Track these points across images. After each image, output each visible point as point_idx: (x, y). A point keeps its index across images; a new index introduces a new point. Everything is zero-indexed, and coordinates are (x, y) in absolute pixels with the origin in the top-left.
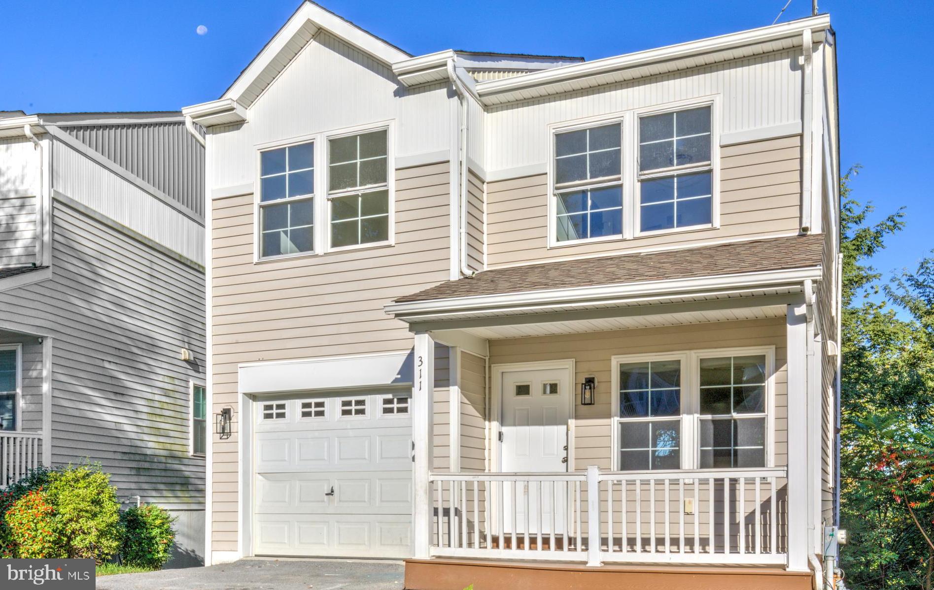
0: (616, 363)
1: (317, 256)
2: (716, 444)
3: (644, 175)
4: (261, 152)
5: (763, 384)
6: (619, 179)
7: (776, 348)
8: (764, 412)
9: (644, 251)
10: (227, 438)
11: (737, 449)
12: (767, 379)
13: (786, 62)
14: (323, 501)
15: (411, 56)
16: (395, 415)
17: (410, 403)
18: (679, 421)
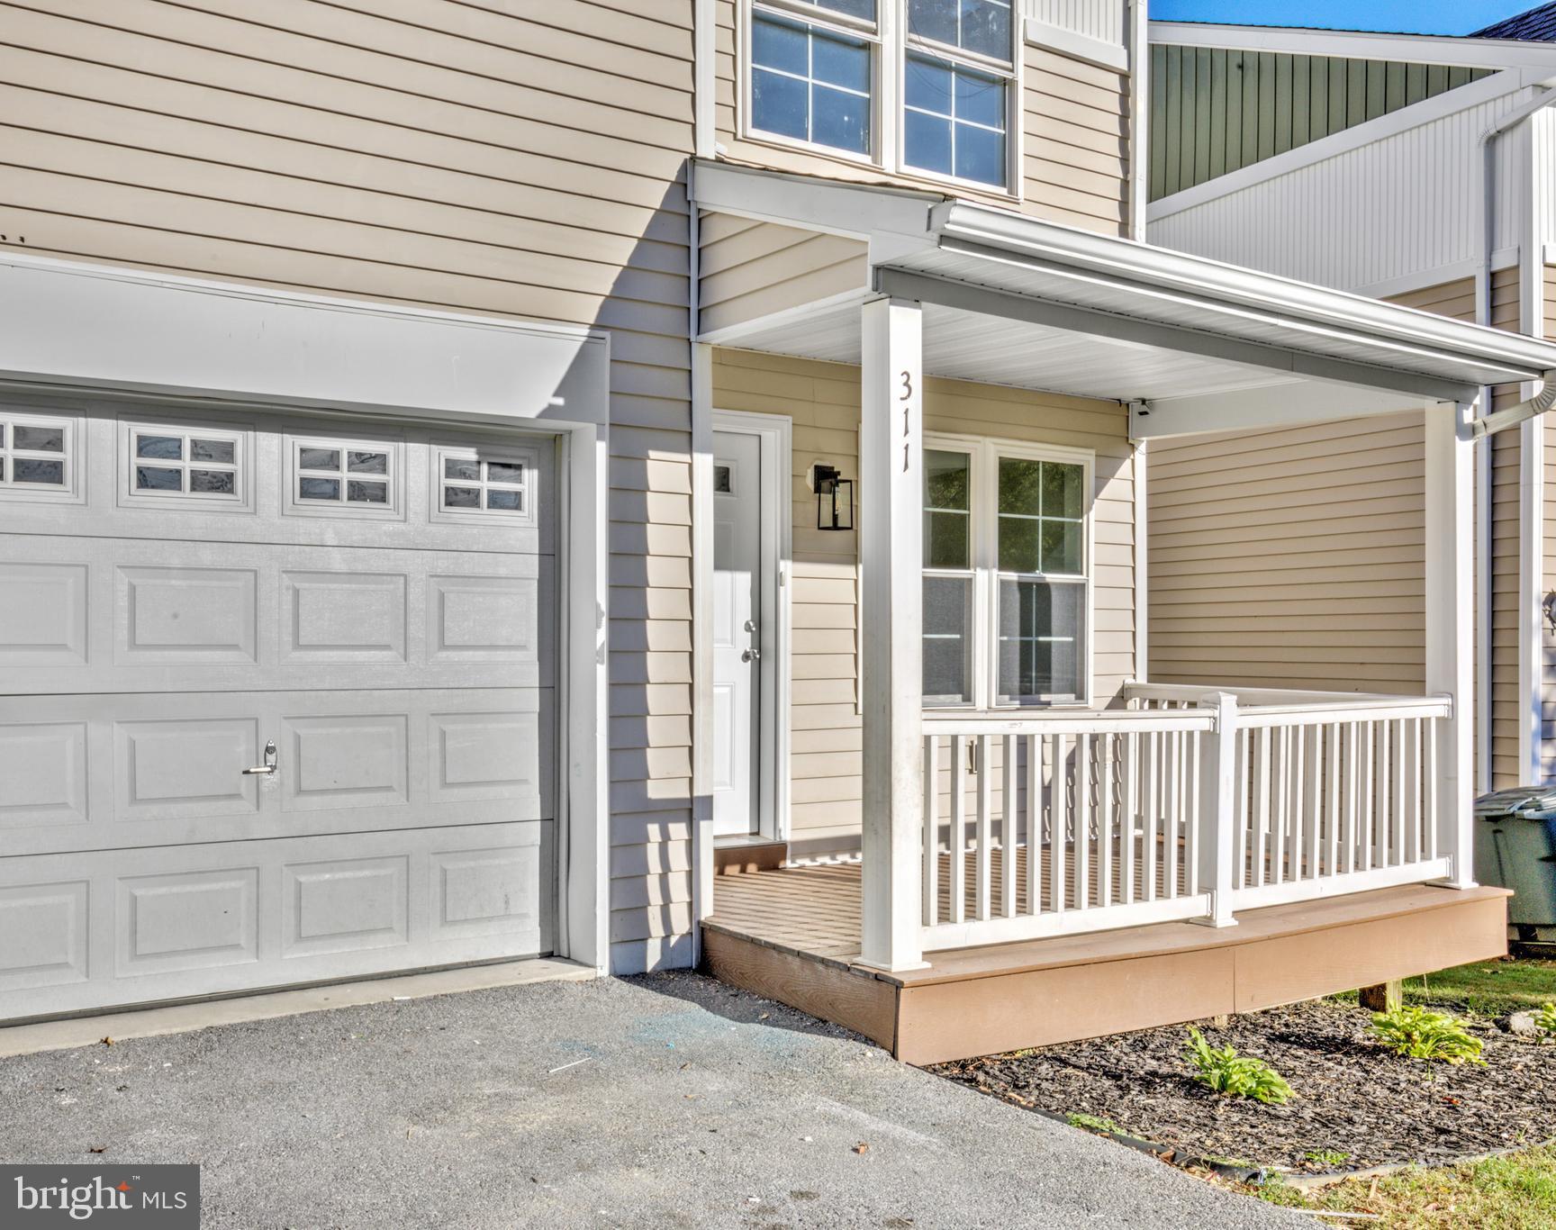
5: (1080, 521)
7: (1098, 455)
8: (1081, 573)
11: (1048, 642)
12: (1088, 513)
16: (484, 515)
17: (529, 481)
18: (970, 580)
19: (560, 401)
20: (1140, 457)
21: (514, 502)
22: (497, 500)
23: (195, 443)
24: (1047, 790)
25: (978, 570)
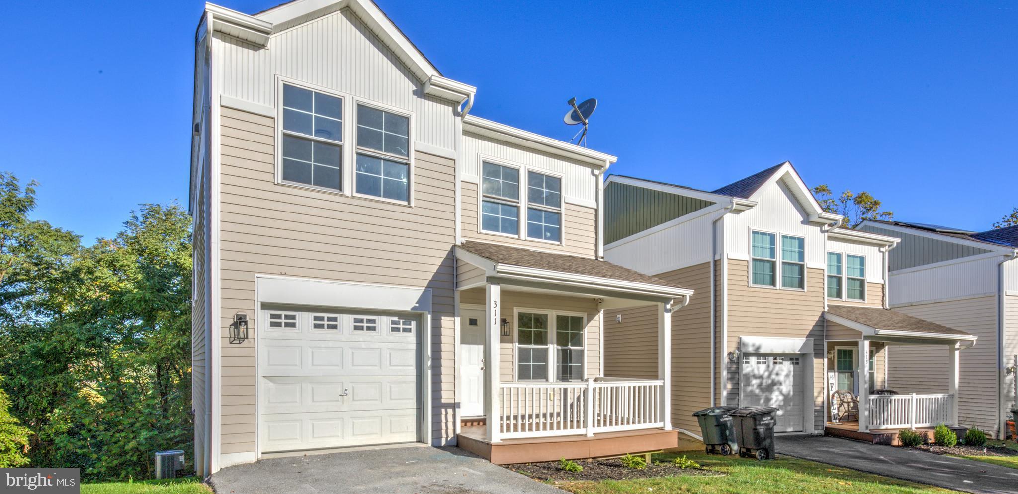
0: (516, 311)
1: (345, 196)
2: (562, 363)
3: (531, 205)
4: (284, 84)
5: (581, 332)
6: (518, 203)
7: (588, 314)
8: (582, 347)
9: (531, 249)
10: (240, 343)
11: (571, 366)
12: (585, 327)
13: (590, 170)
14: (338, 401)
15: (441, 75)
16: (401, 334)
17: (413, 323)
18: (547, 349)
19: (417, 305)
20: (602, 314)
21: (409, 330)
22: (405, 330)
23: (328, 318)
24: (572, 405)
25: (550, 345)
